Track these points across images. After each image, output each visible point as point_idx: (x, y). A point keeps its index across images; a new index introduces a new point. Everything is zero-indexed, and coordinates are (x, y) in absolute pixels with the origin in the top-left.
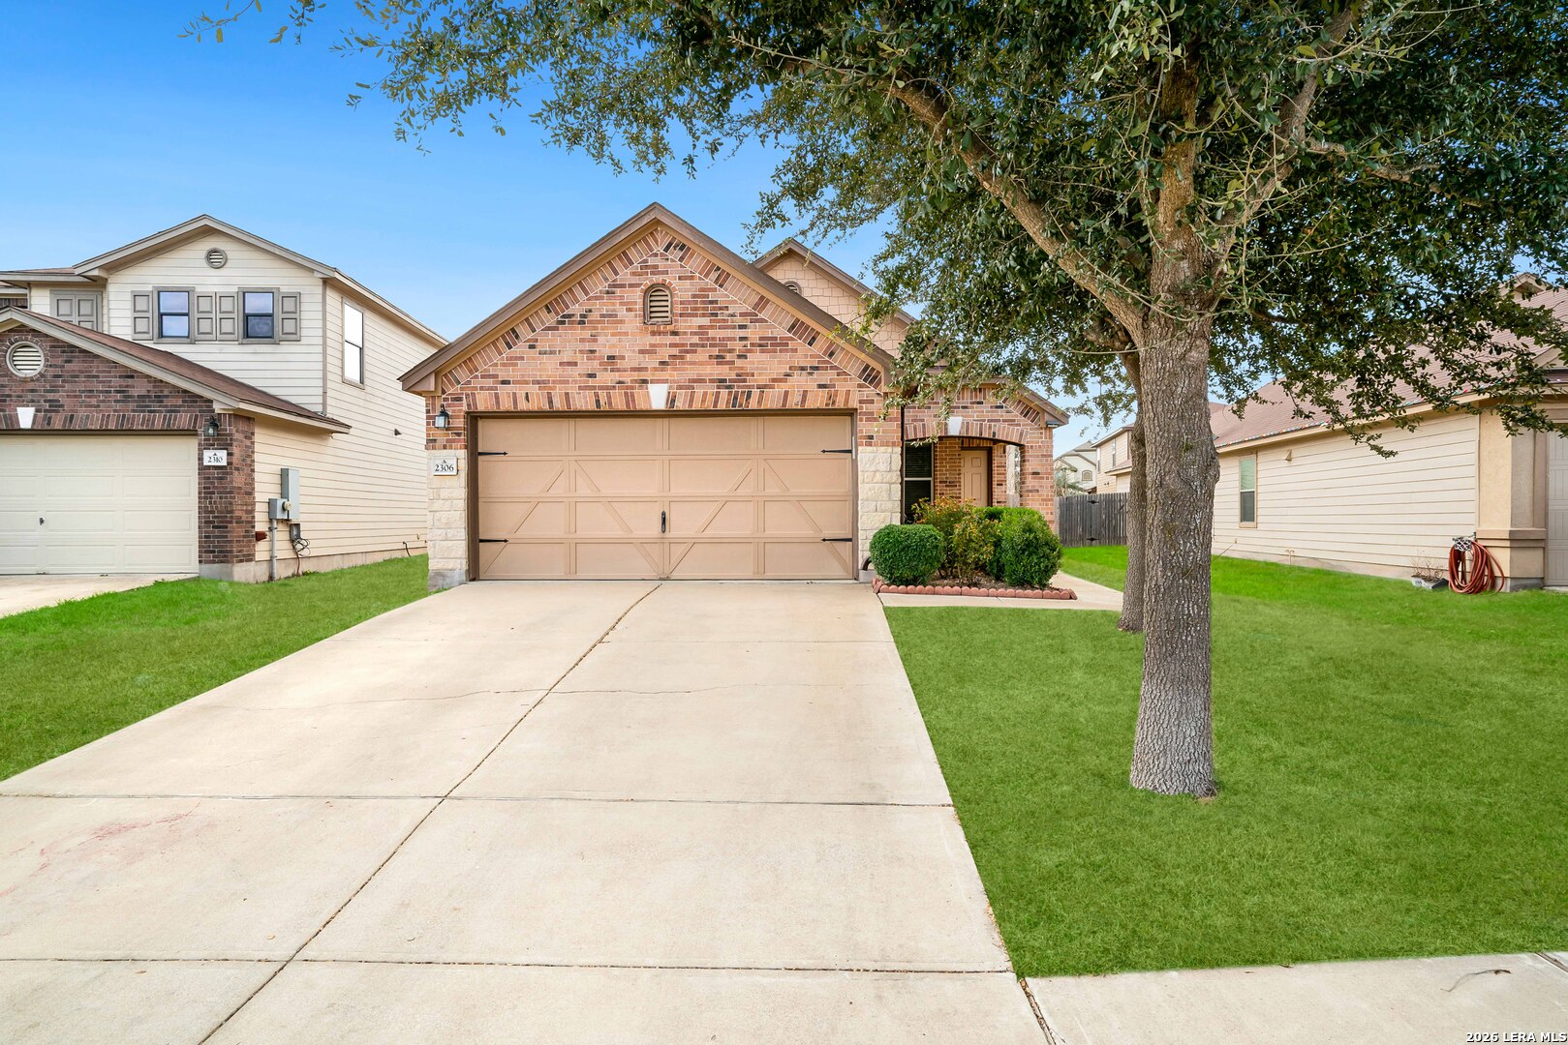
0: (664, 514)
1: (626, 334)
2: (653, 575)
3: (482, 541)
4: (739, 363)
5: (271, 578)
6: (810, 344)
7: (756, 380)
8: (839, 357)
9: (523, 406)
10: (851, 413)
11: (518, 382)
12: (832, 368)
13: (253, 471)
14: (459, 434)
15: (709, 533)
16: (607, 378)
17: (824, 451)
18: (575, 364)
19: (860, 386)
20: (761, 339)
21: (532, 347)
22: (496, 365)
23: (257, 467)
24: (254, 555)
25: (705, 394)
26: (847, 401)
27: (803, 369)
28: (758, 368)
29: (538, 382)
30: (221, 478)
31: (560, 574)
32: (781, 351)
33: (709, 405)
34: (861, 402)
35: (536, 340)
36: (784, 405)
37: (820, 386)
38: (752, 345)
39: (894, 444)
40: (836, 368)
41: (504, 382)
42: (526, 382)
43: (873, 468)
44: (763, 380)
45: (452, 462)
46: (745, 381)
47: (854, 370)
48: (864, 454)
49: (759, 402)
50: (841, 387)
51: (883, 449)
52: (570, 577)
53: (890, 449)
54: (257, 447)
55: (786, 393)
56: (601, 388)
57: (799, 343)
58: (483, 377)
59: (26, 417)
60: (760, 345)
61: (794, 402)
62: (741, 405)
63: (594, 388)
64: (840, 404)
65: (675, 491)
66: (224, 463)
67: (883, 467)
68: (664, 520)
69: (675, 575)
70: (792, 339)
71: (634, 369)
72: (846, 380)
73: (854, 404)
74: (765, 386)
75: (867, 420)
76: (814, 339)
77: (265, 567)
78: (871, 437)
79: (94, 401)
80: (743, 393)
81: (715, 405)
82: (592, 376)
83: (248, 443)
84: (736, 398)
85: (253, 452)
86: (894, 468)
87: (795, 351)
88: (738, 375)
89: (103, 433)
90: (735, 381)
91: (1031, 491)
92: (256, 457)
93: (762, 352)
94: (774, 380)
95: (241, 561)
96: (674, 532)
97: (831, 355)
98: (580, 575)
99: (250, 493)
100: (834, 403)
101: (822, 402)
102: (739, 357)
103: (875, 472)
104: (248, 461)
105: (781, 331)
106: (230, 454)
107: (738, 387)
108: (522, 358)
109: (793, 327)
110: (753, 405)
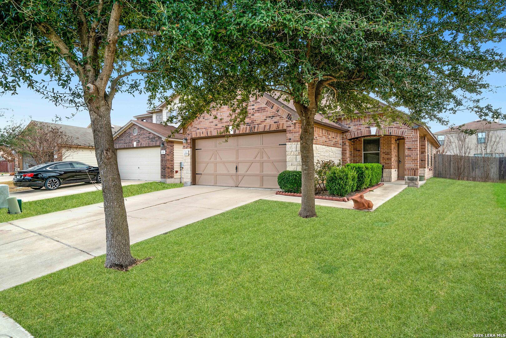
0: (237, 166)
1: (224, 111)
2: (234, 185)
3: (197, 174)
4: (252, 117)
5: (181, 182)
6: (272, 108)
7: (256, 122)
8: (280, 111)
9: (202, 135)
10: (284, 131)
11: (201, 129)
12: (278, 116)
13: (173, 155)
14: (189, 144)
15: (248, 172)
16: (220, 126)
17: (280, 145)
18: (213, 122)
19: (287, 121)
20: (258, 108)
21: (204, 118)
22: (196, 124)
23: (175, 154)
24: (173, 176)
25: (243, 128)
26: (283, 127)
27: (270, 117)
28: (257, 118)
29: (205, 128)
30: (164, 157)
31: (212, 184)
32: (263, 112)
33: (244, 132)
34: (287, 127)
35: (204, 116)
36: (264, 130)
37: (275, 122)
38: (256, 111)
39: (297, 141)
40: (280, 116)
41: (198, 129)
42: (202, 129)
43: (291, 150)
44: (258, 122)
45: (187, 152)
46: (253, 123)
47: (285, 116)
48: (289, 145)
49: (258, 130)
50: (281, 122)
51: (294, 143)
52: (215, 185)
53: (296, 143)
54: (175, 149)
55: (265, 126)
56: (219, 129)
57: (269, 108)
58: (194, 128)
59: (135, 144)
60: (258, 111)
61: (267, 129)
62: (253, 131)
63: (217, 129)
64: (281, 128)
65: (239, 159)
66: (165, 153)
67: (294, 150)
68: (236, 168)
69: (239, 186)
70: (266, 107)
71: (226, 122)
72: (282, 120)
73: (285, 128)
74: (259, 124)
75: (289, 133)
76: (273, 106)
77: (179, 180)
78: (290, 139)
79: (144, 140)
80: (253, 127)
81: (246, 132)
82: (216, 125)
83: (172, 148)
84: (251, 129)
85: (173, 150)
86: (298, 150)
87: (267, 111)
88: (252, 121)
89: (149, 147)
90: (250, 123)
91: (407, 156)
92: (174, 151)
93: (258, 113)
94: (261, 122)
95: (169, 178)
96: (239, 172)
97: (278, 111)
98: (217, 184)
99: (172, 161)
100: (279, 128)
101: (275, 128)
102: (252, 115)
103: (292, 151)
104: (172, 153)
105: (264, 105)
106: (166, 151)
107: (252, 125)
108: (201, 122)
109: (267, 103)
110: (256, 131)
